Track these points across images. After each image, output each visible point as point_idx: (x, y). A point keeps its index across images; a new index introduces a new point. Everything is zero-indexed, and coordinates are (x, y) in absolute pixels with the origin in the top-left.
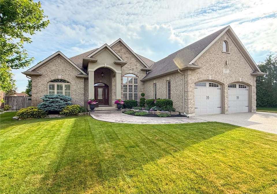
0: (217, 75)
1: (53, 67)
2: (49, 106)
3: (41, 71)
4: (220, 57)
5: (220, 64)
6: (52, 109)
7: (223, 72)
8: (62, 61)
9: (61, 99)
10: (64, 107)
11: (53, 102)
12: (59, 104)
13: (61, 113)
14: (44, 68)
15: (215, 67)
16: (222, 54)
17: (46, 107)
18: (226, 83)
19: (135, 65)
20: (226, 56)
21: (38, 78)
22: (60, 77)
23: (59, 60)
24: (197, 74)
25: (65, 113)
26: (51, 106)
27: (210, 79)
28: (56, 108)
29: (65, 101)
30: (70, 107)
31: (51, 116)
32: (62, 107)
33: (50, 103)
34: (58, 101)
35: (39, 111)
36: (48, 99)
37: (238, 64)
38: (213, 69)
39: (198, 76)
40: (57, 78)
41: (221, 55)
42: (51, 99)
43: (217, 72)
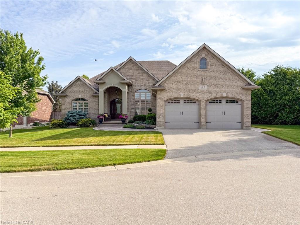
0: (191, 93)
1: (75, 88)
2: (69, 119)
3: (68, 93)
4: (195, 75)
5: (195, 82)
6: (70, 121)
7: (198, 89)
8: (82, 83)
9: (77, 114)
10: (79, 120)
11: (71, 116)
12: (75, 118)
13: (77, 124)
14: (69, 90)
15: (188, 85)
16: (198, 72)
17: (67, 120)
18: (203, 99)
19: (147, 81)
20: (203, 73)
21: (66, 98)
22: (80, 96)
23: (79, 83)
24: (167, 93)
25: (79, 125)
26: (70, 119)
27: (181, 96)
28: (73, 120)
29: (80, 116)
30: (83, 120)
31: (70, 126)
32: (77, 120)
33: (70, 117)
34: (75, 115)
35: (63, 123)
36: (69, 114)
37: (221, 79)
38: (185, 87)
39: (167, 95)
40: (78, 97)
41: (196, 73)
42: (71, 114)
43: (191, 89)
